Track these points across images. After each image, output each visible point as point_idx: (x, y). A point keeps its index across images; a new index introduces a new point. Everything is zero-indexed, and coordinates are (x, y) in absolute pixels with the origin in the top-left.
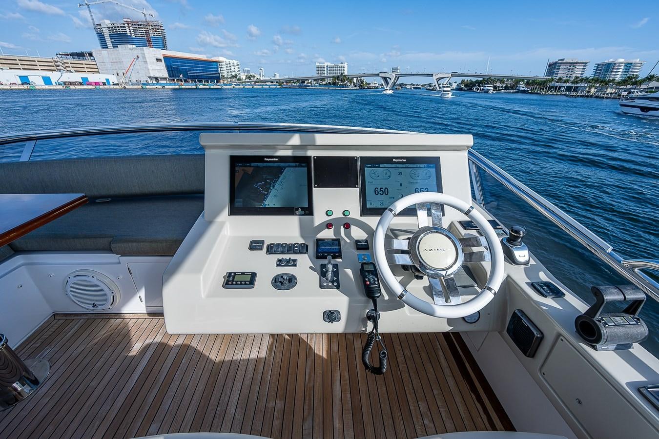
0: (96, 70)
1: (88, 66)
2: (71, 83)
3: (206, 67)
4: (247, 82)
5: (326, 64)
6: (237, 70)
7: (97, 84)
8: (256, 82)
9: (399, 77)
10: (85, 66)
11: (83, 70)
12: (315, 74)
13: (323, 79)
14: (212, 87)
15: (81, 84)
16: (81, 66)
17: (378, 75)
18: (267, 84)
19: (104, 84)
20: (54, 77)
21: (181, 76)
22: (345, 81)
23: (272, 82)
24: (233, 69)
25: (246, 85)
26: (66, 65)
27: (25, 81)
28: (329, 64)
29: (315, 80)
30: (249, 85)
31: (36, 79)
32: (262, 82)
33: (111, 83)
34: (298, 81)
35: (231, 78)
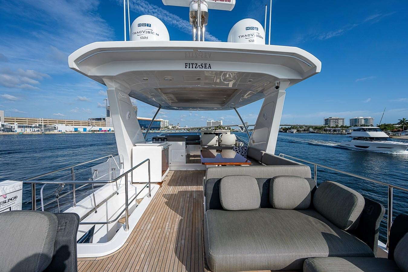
0: (105, 125)
1: (102, 124)
2: (95, 131)
3: (154, 123)
4: (172, 129)
5: (212, 121)
6: (168, 124)
7: (105, 131)
8: (176, 129)
9: (248, 127)
10: (100, 124)
11: (99, 125)
12: (206, 126)
13: (210, 128)
14: (156, 132)
15: (99, 131)
16: (99, 124)
17: (238, 126)
18: (182, 130)
19: (108, 131)
20: (88, 128)
21: (143, 127)
22: (221, 128)
23: (185, 129)
24: (166, 124)
25: (172, 131)
26: (93, 123)
27: (76, 130)
28: (213, 121)
29: (206, 128)
30: (173, 131)
31: (81, 129)
32: (180, 129)
33: (111, 131)
34: (197, 129)
35: (164, 128)
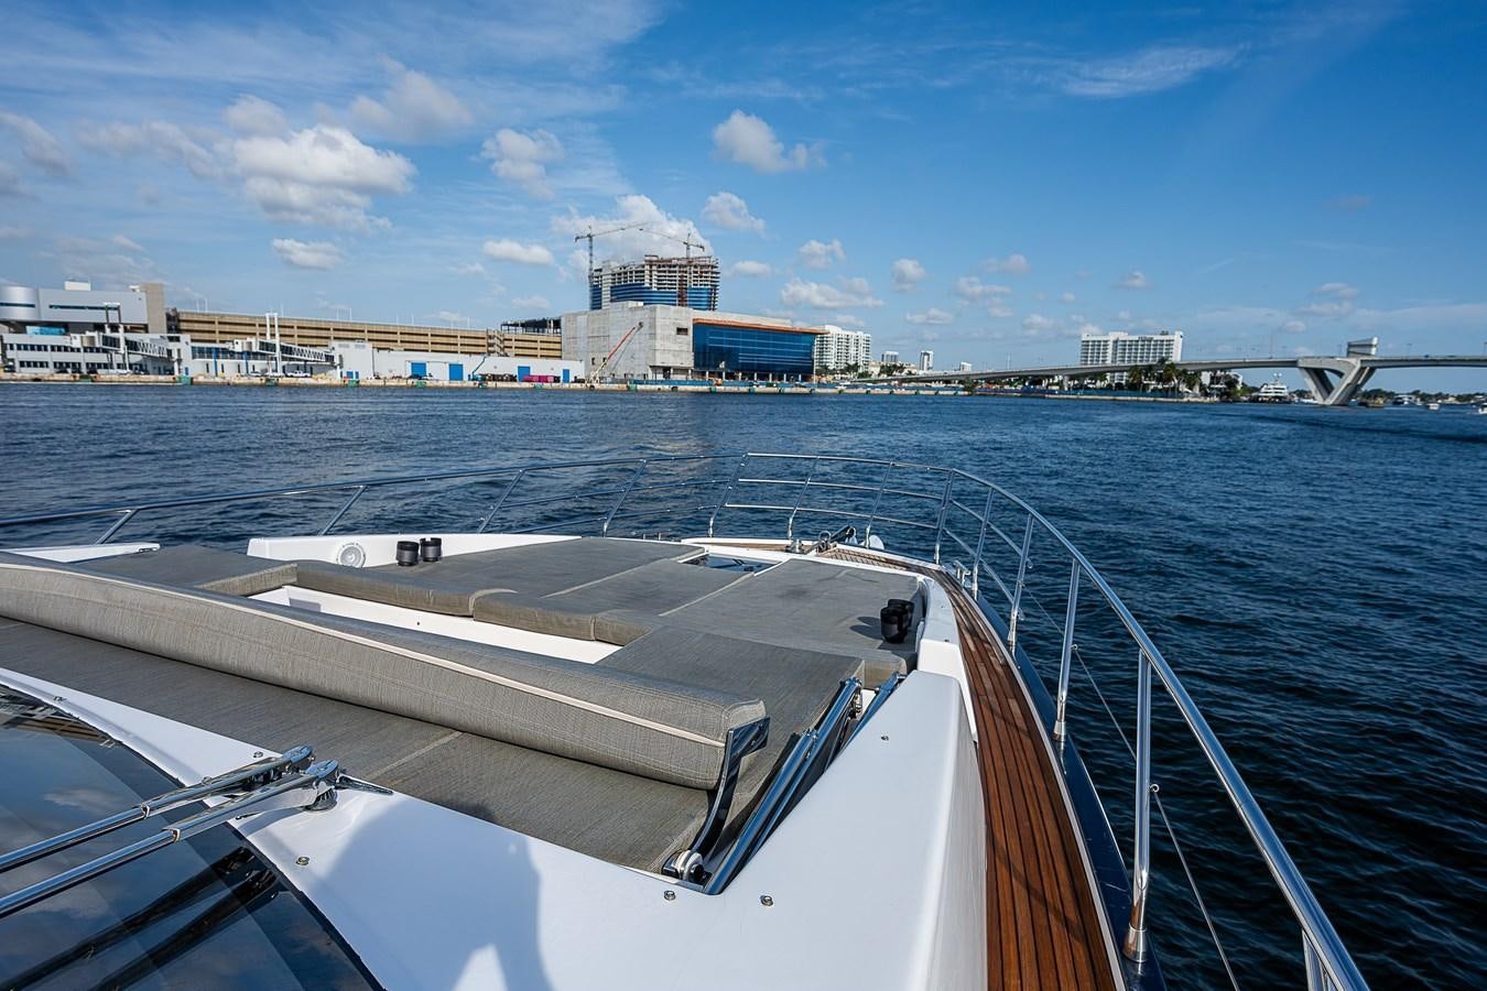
0: (557, 353)
1: (545, 345)
2: (495, 378)
3: (782, 346)
4: (882, 381)
5: (1112, 337)
6: (862, 354)
7: (543, 379)
8: (904, 380)
9: (1372, 370)
10: (539, 345)
13: (1100, 375)
14: (787, 390)
15: (513, 379)
16: (533, 345)
17: (1293, 364)
18: (933, 385)
19: (557, 380)
20: (471, 365)
21: (722, 365)
22: (1169, 379)
23: (947, 382)
24: (852, 351)
25: (873, 388)
26: (507, 343)
27: (419, 371)
28: (1123, 336)
29: (1072, 378)
30: (882, 387)
31: (438, 370)
32: (918, 380)
33: (572, 379)
34: (1022, 378)
35: (843, 372)
